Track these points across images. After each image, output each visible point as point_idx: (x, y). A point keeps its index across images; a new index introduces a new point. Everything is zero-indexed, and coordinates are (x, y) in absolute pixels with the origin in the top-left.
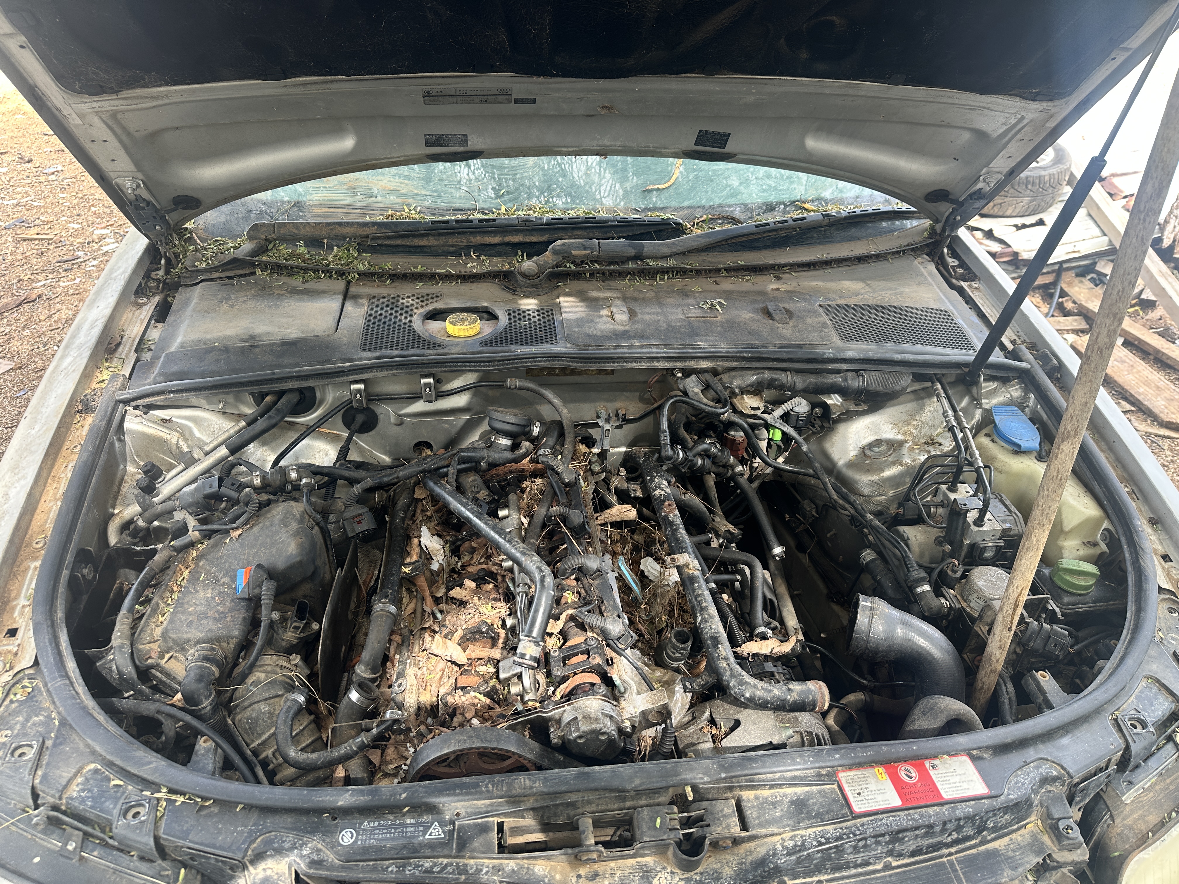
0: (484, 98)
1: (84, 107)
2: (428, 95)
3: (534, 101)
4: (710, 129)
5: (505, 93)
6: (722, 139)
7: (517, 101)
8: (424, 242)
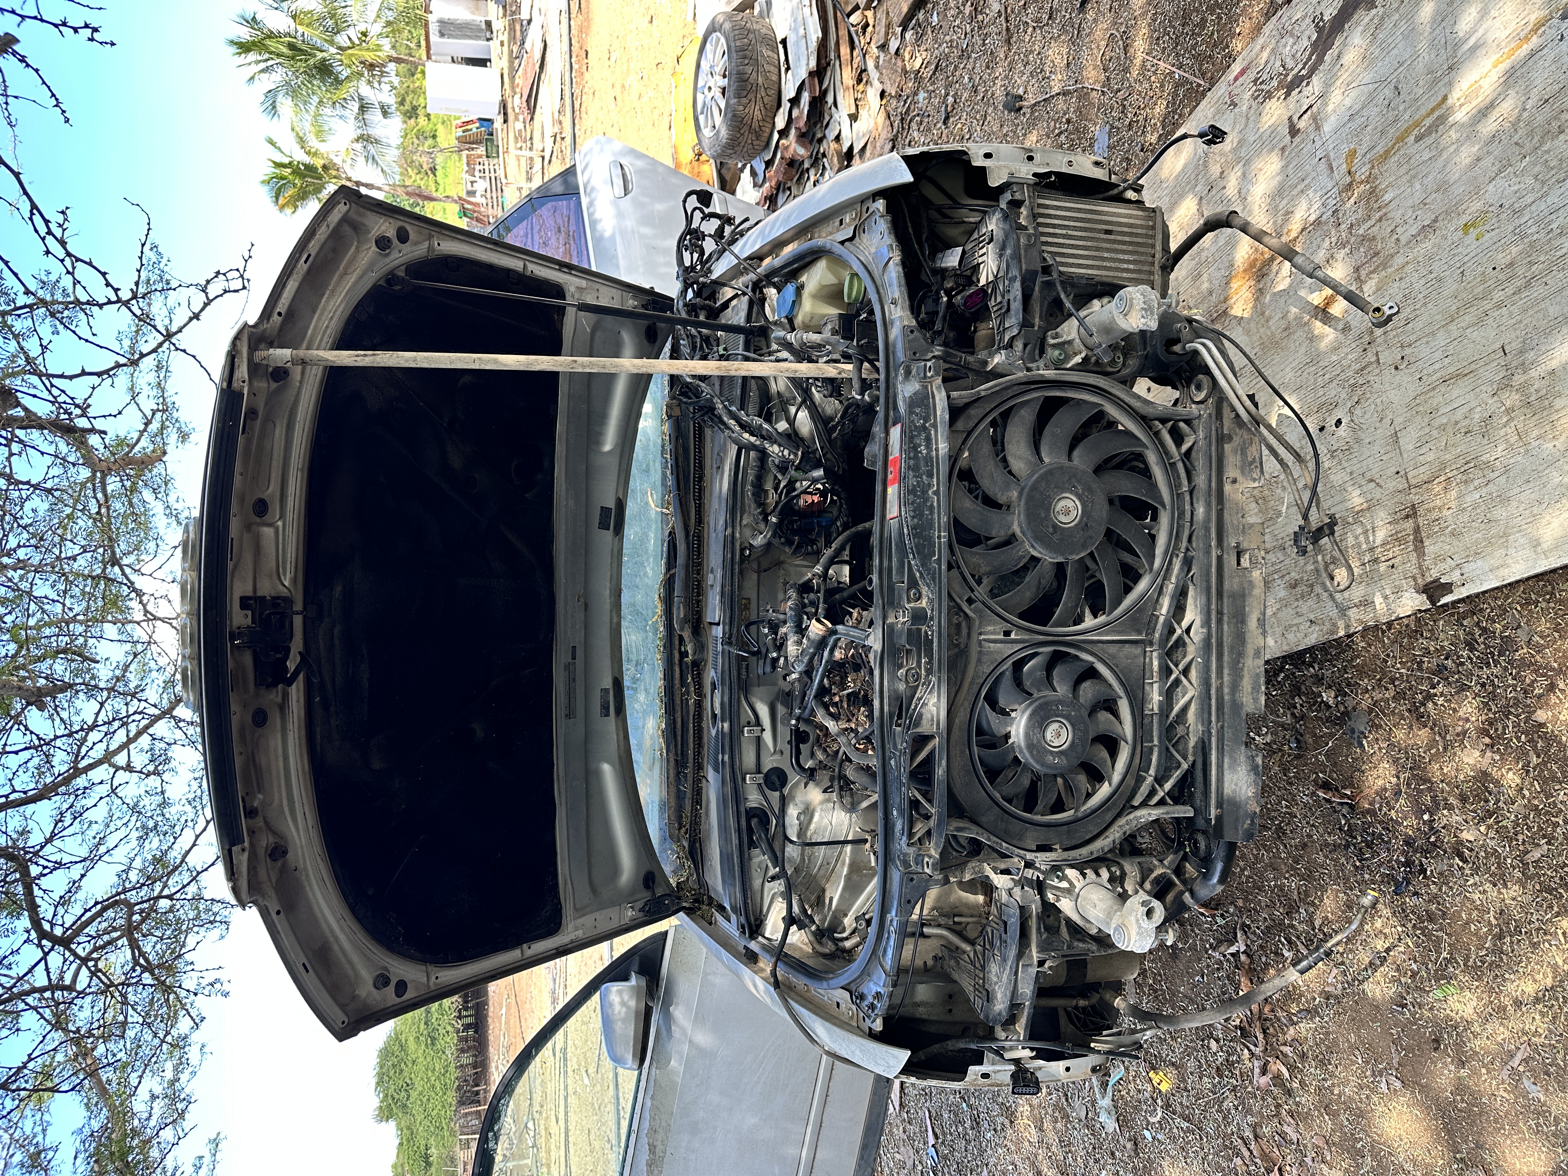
0: (571, 680)
1: (571, 927)
2: (568, 716)
3: (574, 648)
4: (597, 521)
5: (569, 668)
6: (605, 511)
7: (574, 658)
8: (679, 721)
